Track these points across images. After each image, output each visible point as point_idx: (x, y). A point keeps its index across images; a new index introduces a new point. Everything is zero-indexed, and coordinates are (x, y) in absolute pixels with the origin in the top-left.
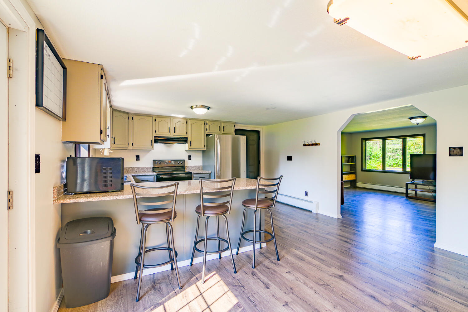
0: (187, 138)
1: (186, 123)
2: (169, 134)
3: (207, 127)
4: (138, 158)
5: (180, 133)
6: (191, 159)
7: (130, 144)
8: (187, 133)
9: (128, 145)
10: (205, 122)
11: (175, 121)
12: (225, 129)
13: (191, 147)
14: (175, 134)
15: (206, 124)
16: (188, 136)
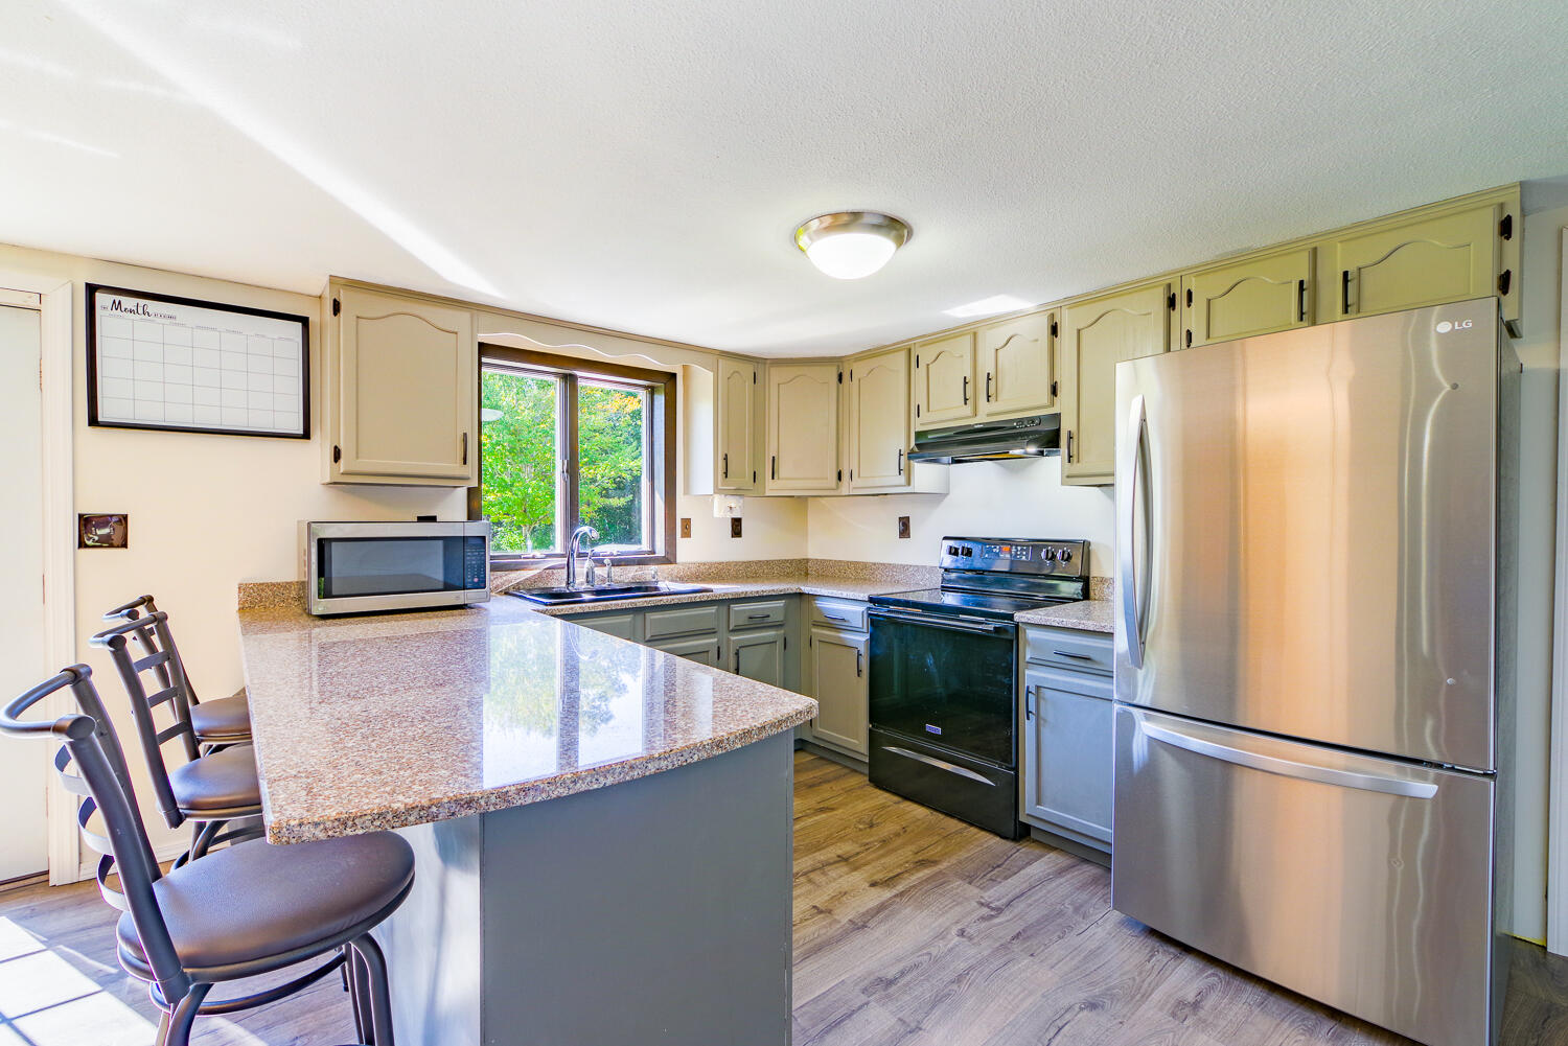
0: (1058, 417)
1: (1047, 330)
2: (968, 410)
3: (1193, 315)
4: (904, 528)
5: (1020, 399)
7: (846, 476)
8: (1054, 391)
9: (840, 478)
10: (1176, 290)
11: (991, 339)
12: (1367, 291)
13: (1076, 468)
14: (994, 406)
15: (1181, 300)
16: (1065, 405)
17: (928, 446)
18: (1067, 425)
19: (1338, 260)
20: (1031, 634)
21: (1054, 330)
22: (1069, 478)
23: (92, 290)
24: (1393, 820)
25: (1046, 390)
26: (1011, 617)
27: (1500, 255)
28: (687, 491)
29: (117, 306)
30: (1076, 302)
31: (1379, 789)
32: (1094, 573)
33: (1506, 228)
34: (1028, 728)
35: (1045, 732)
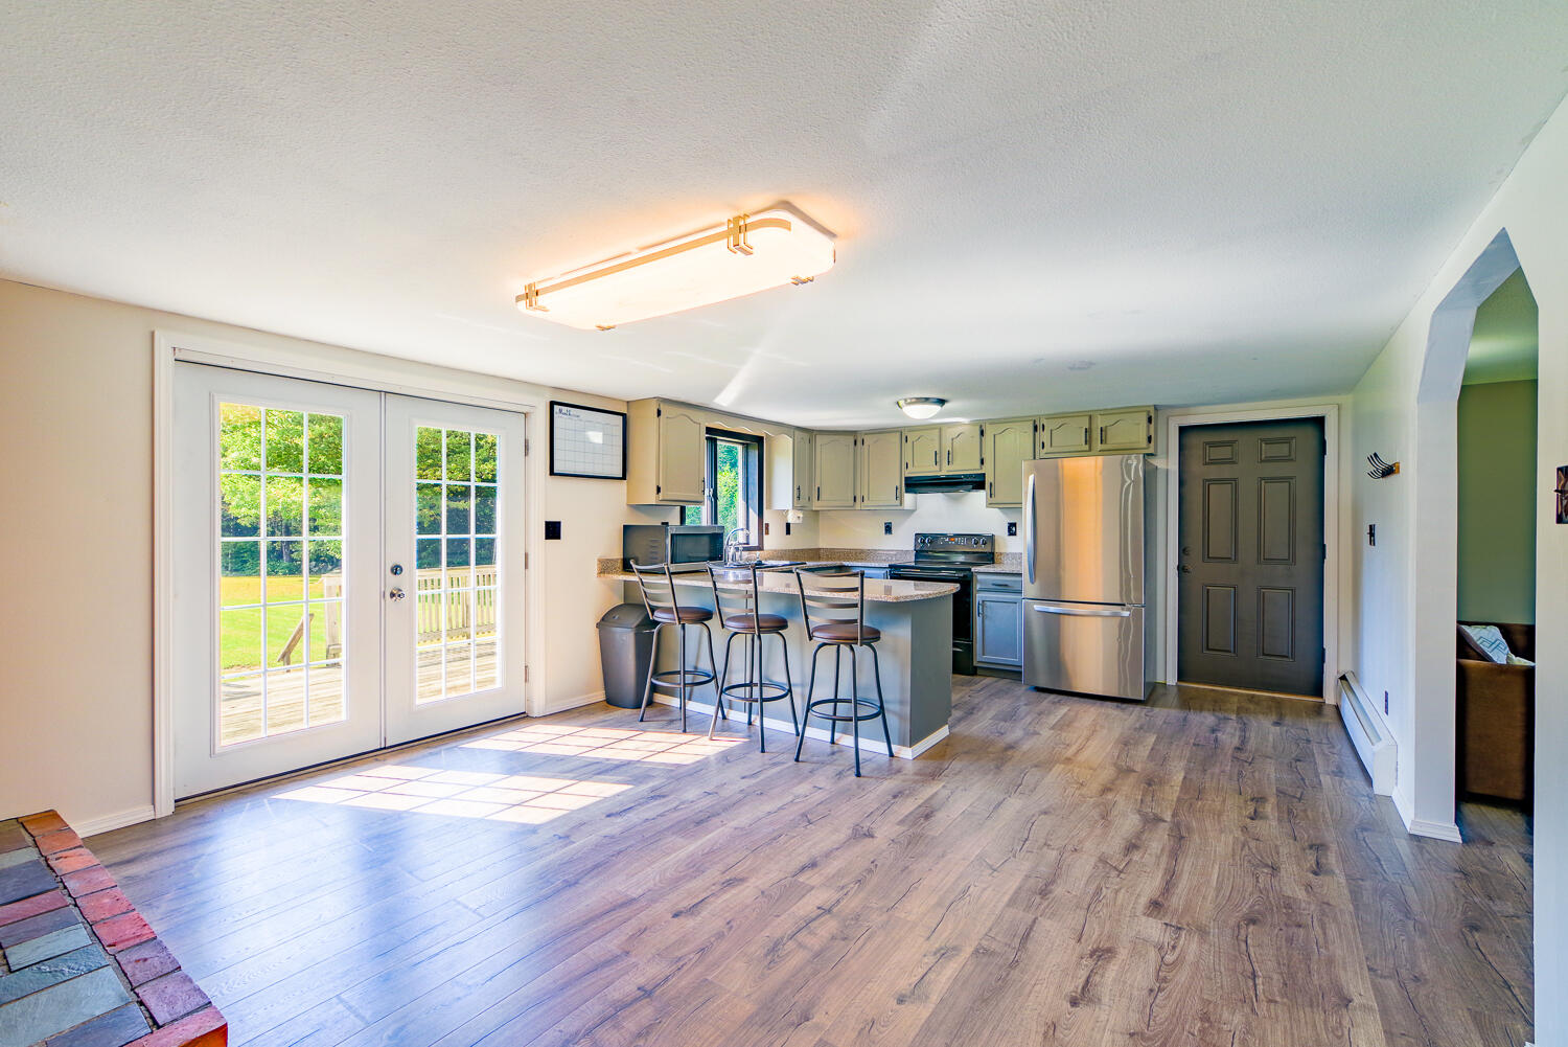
0: (984, 474)
1: (979, 433)
2: (937, 468)
3: (1044, 436)
4: (888, 529)
5: (964, 466)
6: (1015, 534)
7: (859, 499)
8: (982, 462)
9: (855, 500)
10: (1037, 423)
11: (950, 433)
12: (1109, 436)
13: (993, 500)
14: (951, 467)
15: (1040, 428)
16: (987, 470)
17: (914, 485)
18: (988, 480)
19: (1099, 423)
20: (980, 577)
21: (982, 433)
22: (990, 505)
23: (552, 404)
24: (1120, 626)
25: (979, 462)
26: (970, 570)
27: (1148, 431)
28: (769, 507)
29: (561, 411)
30: (993, 422)
31: (1115, 615)
32: (997, 551)
33: (1150, 420)
34: (978, 621)
35: (987, 622)
